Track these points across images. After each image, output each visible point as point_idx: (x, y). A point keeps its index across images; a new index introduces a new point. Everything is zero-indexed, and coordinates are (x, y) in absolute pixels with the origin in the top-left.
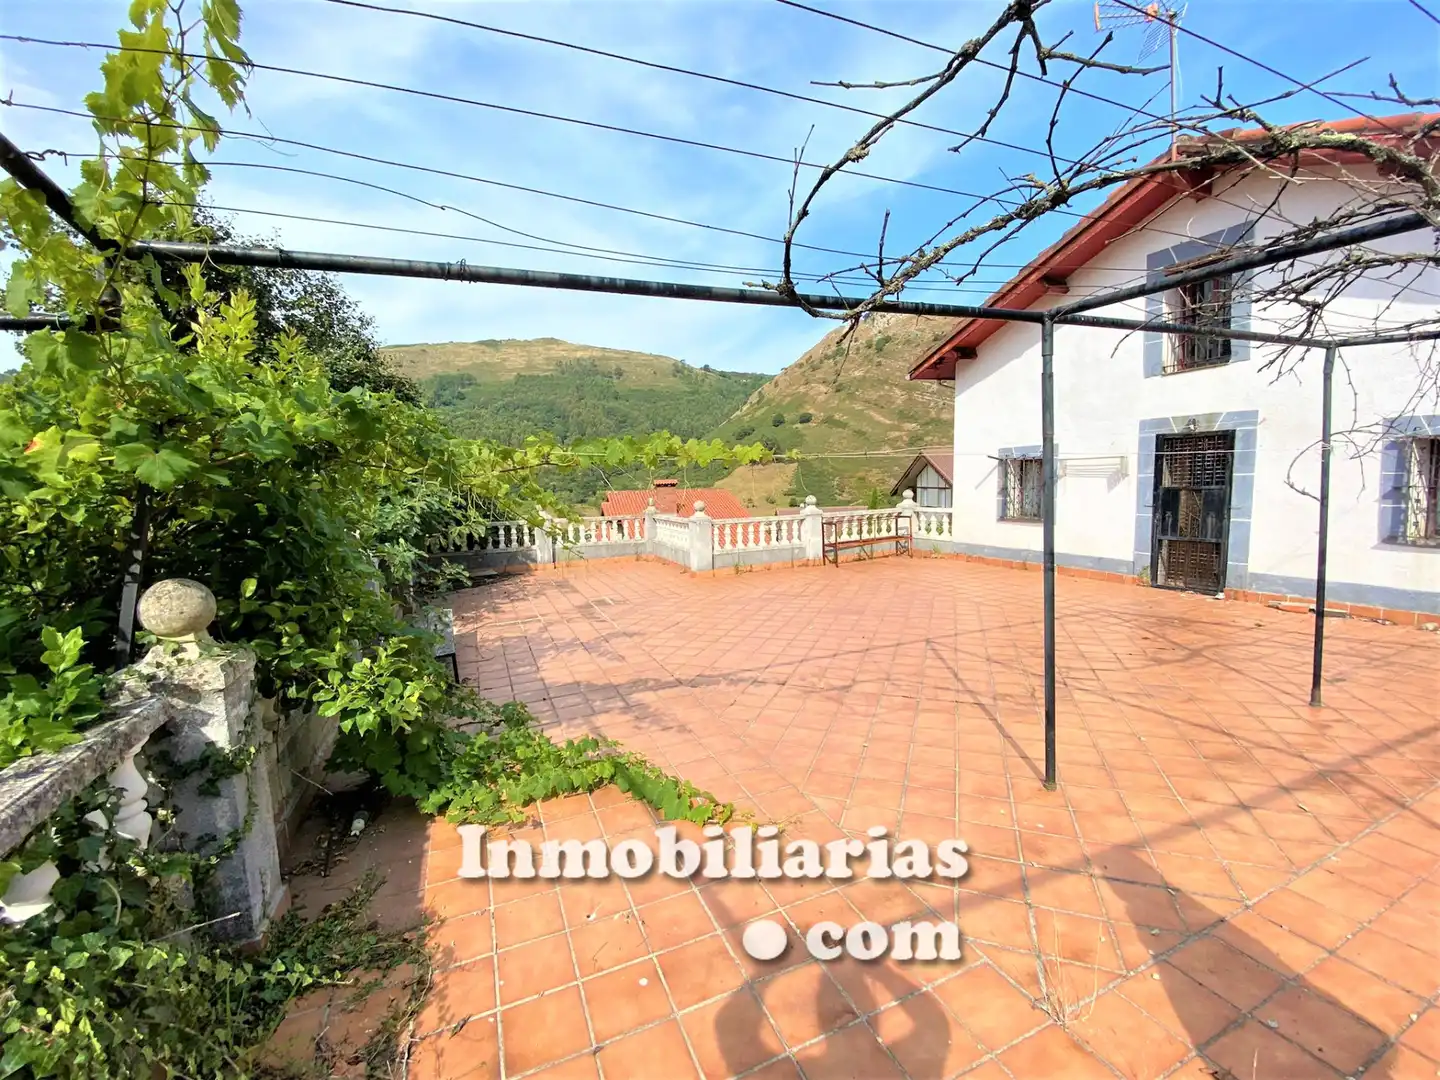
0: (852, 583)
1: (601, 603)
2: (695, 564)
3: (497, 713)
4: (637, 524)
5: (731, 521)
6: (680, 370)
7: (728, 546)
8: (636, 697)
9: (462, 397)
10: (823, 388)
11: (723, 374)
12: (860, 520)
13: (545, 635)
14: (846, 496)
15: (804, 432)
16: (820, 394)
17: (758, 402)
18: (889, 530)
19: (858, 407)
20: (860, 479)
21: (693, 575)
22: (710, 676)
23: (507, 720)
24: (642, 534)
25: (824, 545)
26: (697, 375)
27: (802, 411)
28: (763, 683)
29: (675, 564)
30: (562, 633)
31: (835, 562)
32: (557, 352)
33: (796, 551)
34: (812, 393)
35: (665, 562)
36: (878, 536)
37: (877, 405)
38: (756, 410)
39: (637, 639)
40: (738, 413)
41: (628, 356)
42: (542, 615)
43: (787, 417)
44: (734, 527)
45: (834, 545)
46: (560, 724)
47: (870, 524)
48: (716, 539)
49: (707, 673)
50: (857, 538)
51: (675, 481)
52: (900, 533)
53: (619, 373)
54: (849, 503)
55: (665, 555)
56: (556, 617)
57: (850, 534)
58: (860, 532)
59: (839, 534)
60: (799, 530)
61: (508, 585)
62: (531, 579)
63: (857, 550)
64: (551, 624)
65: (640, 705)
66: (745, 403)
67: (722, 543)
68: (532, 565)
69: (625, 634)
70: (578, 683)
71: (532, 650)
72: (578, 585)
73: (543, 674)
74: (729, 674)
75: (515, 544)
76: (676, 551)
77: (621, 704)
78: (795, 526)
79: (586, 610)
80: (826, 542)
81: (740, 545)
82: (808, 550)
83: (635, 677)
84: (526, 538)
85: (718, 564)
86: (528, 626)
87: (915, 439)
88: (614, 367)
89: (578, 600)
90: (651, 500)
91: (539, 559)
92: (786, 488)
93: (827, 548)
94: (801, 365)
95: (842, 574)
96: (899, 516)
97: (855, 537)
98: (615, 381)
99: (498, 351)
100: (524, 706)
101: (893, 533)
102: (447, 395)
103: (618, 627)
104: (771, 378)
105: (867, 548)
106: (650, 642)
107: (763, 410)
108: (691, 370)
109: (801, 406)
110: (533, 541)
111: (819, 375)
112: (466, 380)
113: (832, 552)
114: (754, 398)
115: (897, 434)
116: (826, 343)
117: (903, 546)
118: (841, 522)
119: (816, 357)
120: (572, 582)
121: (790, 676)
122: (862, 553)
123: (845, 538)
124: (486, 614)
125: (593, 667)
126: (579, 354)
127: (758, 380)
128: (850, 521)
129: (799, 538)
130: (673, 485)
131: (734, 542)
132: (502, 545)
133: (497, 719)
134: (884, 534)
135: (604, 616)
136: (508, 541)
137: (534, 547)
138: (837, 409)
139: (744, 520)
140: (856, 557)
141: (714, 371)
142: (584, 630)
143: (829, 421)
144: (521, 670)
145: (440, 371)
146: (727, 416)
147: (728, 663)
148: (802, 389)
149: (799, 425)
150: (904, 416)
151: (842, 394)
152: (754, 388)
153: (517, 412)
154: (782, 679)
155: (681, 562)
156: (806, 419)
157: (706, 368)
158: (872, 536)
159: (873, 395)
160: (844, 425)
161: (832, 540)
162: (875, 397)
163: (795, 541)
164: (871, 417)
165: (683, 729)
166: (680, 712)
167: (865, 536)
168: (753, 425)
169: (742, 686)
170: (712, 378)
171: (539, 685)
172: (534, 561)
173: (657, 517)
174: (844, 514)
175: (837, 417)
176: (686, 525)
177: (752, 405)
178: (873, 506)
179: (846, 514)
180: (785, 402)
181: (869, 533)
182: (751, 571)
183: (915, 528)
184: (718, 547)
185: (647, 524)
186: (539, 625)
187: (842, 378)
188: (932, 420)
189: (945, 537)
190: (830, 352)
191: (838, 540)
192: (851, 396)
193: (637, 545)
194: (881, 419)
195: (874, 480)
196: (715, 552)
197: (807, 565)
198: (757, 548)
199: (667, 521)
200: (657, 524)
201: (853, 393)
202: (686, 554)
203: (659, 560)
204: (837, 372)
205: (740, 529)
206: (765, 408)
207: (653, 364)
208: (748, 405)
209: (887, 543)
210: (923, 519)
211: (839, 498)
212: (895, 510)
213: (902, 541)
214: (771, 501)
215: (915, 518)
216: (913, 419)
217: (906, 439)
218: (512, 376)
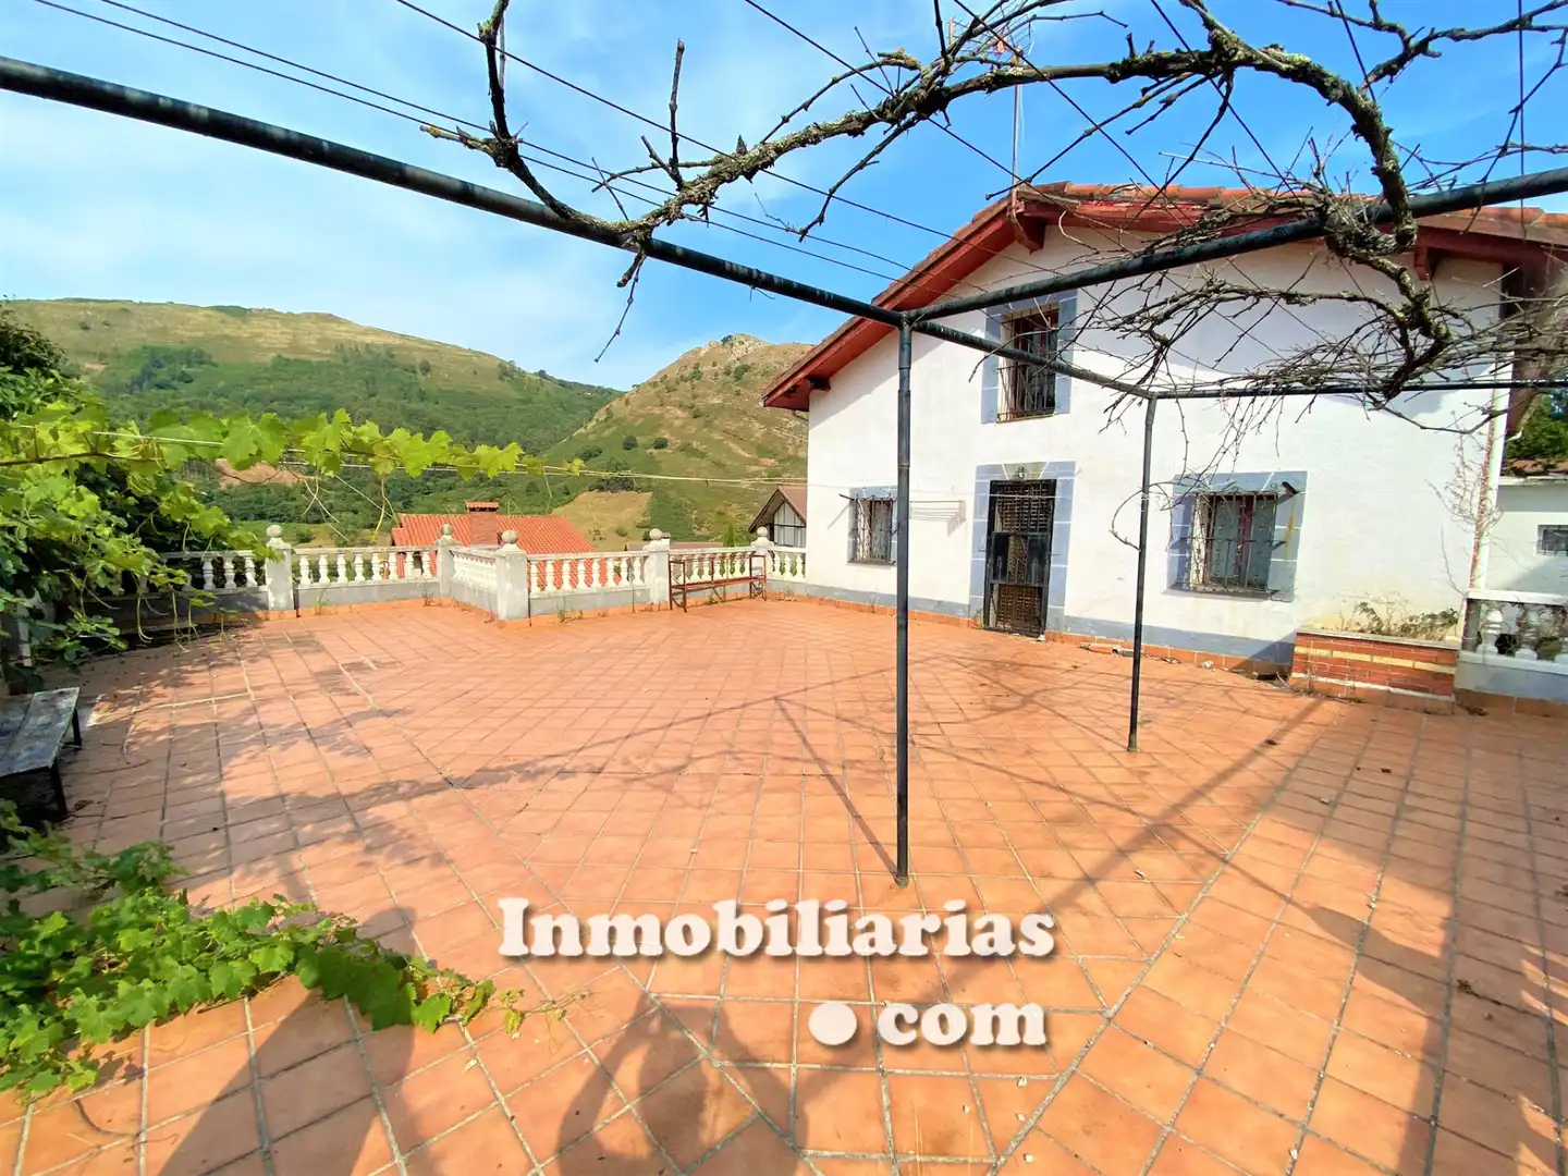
0: (700, 630)
1: (357, 667)
2: (503, 610)
3: (105, 867)
4: (426, 558)
5: (555, 556)
6: (507, 372)
7: (550, 588)
8: (374, 813)
9: (187, 379)
10: (679, 413)
11: (562, 384)
12: (712, 559)
13: (253, 720)
14: (704, 532)
15: (658, 459)
16: (677, 418)
17: (606, 420)
18: (742, 570)
19: (717, 436)
20: (719, 513)
21: (502, 625)
22: (497, 770)
24: (431, 573)
25: (671, 587)
26: (530, 380)
27: (658, 435)
28: (573, 771)
29: (479, 612)
30: (278, 715)
31: (683, 605)
33: (638, 594)
34: (668, 416)
35: (465, 608)
36: (730, 577)
37: (735, 437)
38: (603, 429)
39: (399, 720)
40: (582, 430)
41: (438, 349)
42: (254, 689)
43: (640, 440)
44: (558, 565)
45: (683, 587)
46: (231, 873)
47: (722, 563)
48: (534, 579)
49: (493, 766)
50: (710, 578)
51: (496, 505)
52: (755, 573)
53: (426, 368)
54: (707, 538)
55: (466, 598)
56: (280, 691)
57: (700, 573)
58: (712, 573)
59: (688, 574)
60: (642, 568)
63: (708, 592)
64: (265, 701)
65: (377, 826)
66: (590, 420)
67: (542, 584)
68: (260, 613)
69: (383, 713)
70: (283, 797)
71: (219, 745)
72: (327, 641)
73: (226, 786)
74: (526, 764)
75: (231, 584)
76: (481, 592)
77: (347, 827)
78: (637, 563)
79: (330, 680)
80: (674, 583)
81: (567, 587)
82: (652, 596)
84: (250, 576)
85: (535, 610)
86: (226, 706)
87: (773, 474)
88: (419, 361)
89: (318, 663)
90: (446, 527)
91: (271, 605)
92: (640, 519)
93: (674, 591)
94: (655, 385)
95: (689, 620)
96: (753, 555)
97: (706, 577)
98: (420, 376)
99: (245, 321)
101: (746, 574)
102: (162, 375)
103: (372, 702)
104: (621, 395)
105: (719, 590)
106: (418, 723)
107: (611, 430)
108: (522, 374)
109: (654, 429)
110: (261, 579)
111: (675, 398)
113: (680, 595)
114: (601, 415)
115: (755, 468)
116: (682, 364)
117: (757, 588)
118: (690, 560)
119: (673, 375)
120: (318, 637)
122: (714, 596)
123: (695, 578)
124: (159, 690)
125: (316, 767)
126: (368, 340)
127: (605, 396)
128: (701, 560)
129: (642, 578)
130: (493, 510)
131: (558, 583)
132: (208, 585)
134: (737, 574)
135: (356, 686)
136: (220, 581)
137: (263, 588)
140: (707, 599)
141: (552, 379)
142: (318, 709)
143: (686, 449)
144: (189, 780)
145: (151, 341)
146: (569, 432)
147: (527, 747)
148: (657, 411)
149: (655, 451)
150: (762, 450)
151: (701, 421)
152: (602, 403)
154: (598, 763)
155: (485, 606)
156: (661, 444)
157: (542, 374)
158: (725, 577)
159: (732, 426)
160: (702, 455)
161: (681, 581)
162: (734, 427)
163: (637, 581)
164: (730, 449)
165: (436, 859)
166: (440, 833)
167: (717, 576)
168: (600, 445)
169: (541, 781)
170: (549, 387)
171: (214, 805)
172: (264, 607)
173: (453, 549)
174: (694, 551)
175: (695, 444)
176: (491, 560)
177: (598, 423)
178: (730, 543)
179: (697, 552)
180: (637, 424)
181: (722, 572)
182: (580, 618)
183: (769, 569)
184: (535, 589)
185: (440, 558)
186: (246, 704)
187: (699, 404)
188: (789, 458)
189: (799, 578)
190: (687, 374)
191: (688, 581)
192: (708, 424)
193: (426, 585)
194: (743, 453)
195: (734, 515)
196: (533, 596)
197: (651, 610)
198: (590, 590)
199: (468, 556)
200: (456, 559)
201: (711, 421)
202: (492, 598)
203: (458, 604)
204: (695, 397)
205: (566, 567)
206: (614, 428)
207: (474, 363)
208: (594, 423)
209: (741, 585)
210: (777, 558)
211: (698, 533)
212: (749, 549)
213: (756, 583)
214: (621, 533)
215: (769, 557)
216: (772, 455)
217: (765, 474)
218: (268, 358)
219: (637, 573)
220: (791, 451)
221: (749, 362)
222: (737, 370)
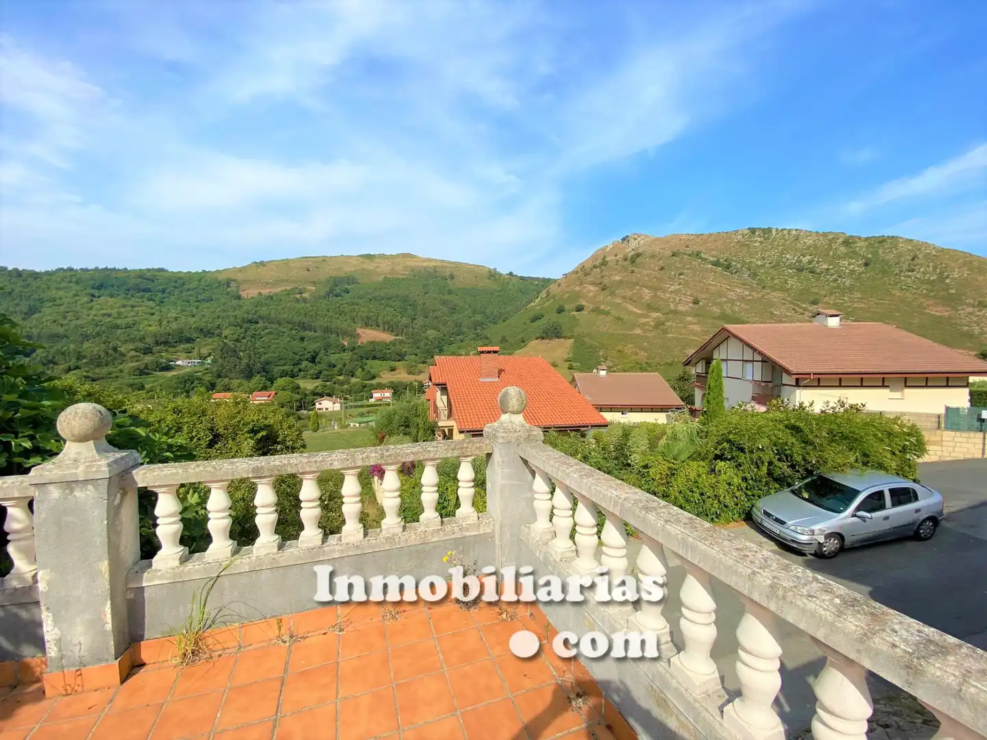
6: (493, 275)
9: (347, 291)
10: (592, 288)
11: (522, 278)
14: (609, 363)
15: (579, 318)
16: (590, 292)
17: (546, 297)
19: (618, 300)
20: (619, 351)
26: (504, 278)
27: (577, 304)
32: (410, 262)
34: (584, 291)
37: (631, 300)
38: (545, 302)
40: (533, 304)
41: (458, 265)
43: (567, 307)
53: (452, 277)
66: (537, 297)
87: (659, 324)
88: (448, 273)
92: (566, 356)
94: (577, 272)
98: (449, 282)
99: (372, 261)
102: (337, 290)
104: (555, 281)
107: (550, 302)
108: (500, 275)
109: (576, 299)
111: (589, 279)
112: (351, 280)
114: (543, 294)
115: (646, 320)
116: (594, 257)
119: (587, 266)
126: (425, 264)
127: (547, 282)
130: (495, 352)
138: (603, 302)
141: (516, 276)
143: (597, 310)
145: (334, 274)
146: (525, 306)
148: (577, 288)
149: (574, 313)
150: (651, 307)
151: (607, 292)
152: (544, 287)
153: (383, 301)
156: (580, 309)
157: (511, 274)
159: (628, 293)
160: (608, 313)
162: (630, 294)
164: (627, 308)
168: (543, 312)
170: (514, 280)
175: (602, 307)
177: (542, 299)
180: (564, 298)
187: (606, 281)
188: (671, 311)
190: (597, 263)
192: (612, 294)
194: (635, 310)
195: (630, 352)
201: (614, 291)
204: (602, 277)
207: (475, 271)
208: (539, 299)
214: (555, 365)
216: (657, 310)
217: (652, 324)
218: (381, 278)
220: (672, 307)
221: (640, 251)
222: (632, 256)
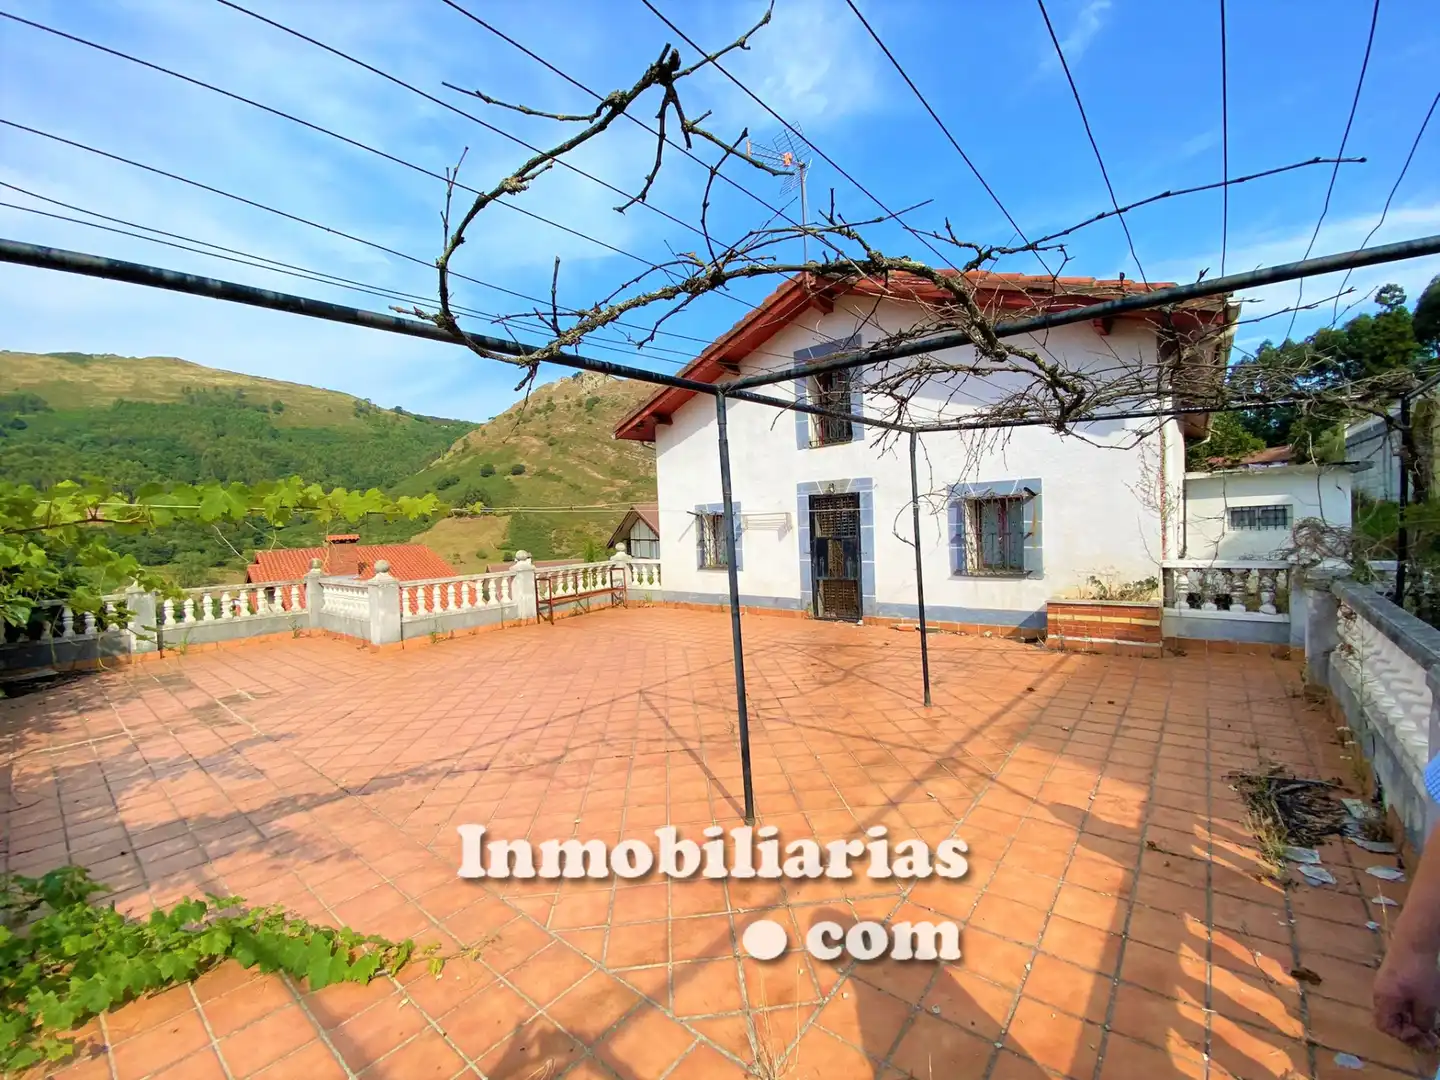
0: (567, 640)
1: (234, 700)
2: (376, 636)
3: (33, 889)
4: (295, 591)
5: (425, 582)
6: (363, 409)
7: (422, 611)
8: (281, 823)
9: (20, 426)
10: (535, 441)
11: (419, 418)
12: (575, 574)
13: (136, 756)
14: (564, 549)
15: (516, 484)
16: (532, 447)
17: (463, 451)
18: (604, 582)
19: (573, 462)
20: (577, 531)
21: (375, 650)
22: (390, 777)
23: (51, 899)
24: (302, 605)
25: (538, 602)
26: (386, 416)
27: (514, 463)
28: (461, 772)
29: (350, 639)
30: (160, 750)
31: (550, 619)
32: (179, 376)
33: (507, 611)
34: (524, 444)
35: (336, 637)
36: (593, 589)
37: (590, 461)
38: (460, 459)
39: (286, 743)
40: (440, 460)
41: (291, 388)
42: (130, 728)
43: (497, 468)
44: (429, 589)
45: (549, 601)
46: (148, 888)
47: (585, 578)
48: (406, 604)
49: (386, 773)
50: (574, 592)
51: (356, 537)
52: (615, 585)
53: (279, 408)
54: (567, 556)
55: (336, 627)
56: (158, 728)
57: (565, 588)
58: (576, 587)
59: (553, 589)
60: (510, 589)
61: (77, 690)
62: (119, 676)
63: (573, 605)
64: (145, 738)
65: (283, 835)
66: (448, 450)
67: (414, 608)
68: (122, 657)
69: (269, 738)
70: (184, 820)
71: (107, 782)
72: (199, 679)
73: (123, 816)
74: (416, 769)
75: (91, 629)
76: (352, 620)
77: (253, 838)
78: (505, 583)
79: (208, 714)
80: (540, 598)
81: (438, 609)
82: (520, 611)
83: (280, 795)
85: (408, 633)
86: (105, 747)
87: (627, 494)
88: (271, 401)
89: (194, 699)
90: (315, 560)
92: (500, 541)
93: (541, 606)
94: (510, 416)
95: (559, 631)
96: (613, 568)
97: (571, 591)
98: (272, 415)
99: (85, 367)
100: (84, 871)
101: (608, 585)
103: (256, 730)
104: (477, 427)
105: (583, 602)
106: (308, 744)
107: (468, 460)
108: (378, 410)
109: (511, 457)
111: (530, 427)
112: (30, 403)
113: (546, 609)
114: (458, 446)
115: (609, 489)
116: (536, 397)
117: (618, 598)
118: (555, 577)
119: (526, 409)
120: (187, 675)
121: (495, 757)
122: (579, 608)
123: (560, 592)
124: (32, 736)
125: (209, 793)
126: (219, 381)
127: (461, 428)
128: (565, 575)
129: (510, 596)
130: (353, 541)
131: (429, 606)
132: (69, 632)
133: (33, 898)
134: (600, 586)
135: (238, 718)
136: (80, 626)
137: (125, 631)
138: (552, 463)
139: (443, 580)
140: (572, 612)
141: (408, 414)
142: (201, 740)
143: (543, 474)
144: (86, 814)
146: (426, 463)
147: (414, 756)
148: (513, 441)
149: (513, 477)
150: (616, 472)
151: (556, 448)
152: (459, 434)
153: (115, 448)
154: (484, 762)
155: (358, 633)
156: (518, 471)
157: (398, 410)
158: (588, 589)
159: (585, 451)
160: (559, 479)
161: (547, 596)
162: (587, 453)
163: (506, 600)
164: (585, 473)
165: (346, 854)
166: (344, 832)
167: (581, 589)
168: (457, 473)
169: (432, 781)
170: (406, 422)
171: (116, 833)
172: (127, 650)
173: (322, 581)
174: (558, 568)
175: (551, 469)
176: (363, 590)
177: (456, 453)
178: (591, 560)
179: (560, 569)
180: (493, 453)
181: (585, 586)
182: (451, 638)
183: (629, 579)
184: (407, 613)
185: (309, 590)
186: (126, 742)
187: (554, 433)
188: (640, 478)
189: (656, 586)
190: (540, 406)
191: (553, 596)
192: (564, 451)
193: (295, 618)
194: (597, 476)
195: (592, 533)
196: (404, 620)
197: (520, 626)
198: (460, 611)
199: (338, 586)
200: (325, 590)
201: (566, 448)
202: (364, 624)
203: (327, 634)
204: (549, 427)
205: (437, 591)
206: (472, 457)
207: (331, 402)
208: (451, 453)
209: (603, 596)
210: (635, 570)
211: (557, 551)
212: (609, 563)
213: (617, 593)
214: (482, 556)
215: (628, 571)
216: (625, 476)
217: (619, 494)
218: (108, 402)
219: (505, 592)
220: (642, 473)
221: (599, 395)
222: (588, 402)
